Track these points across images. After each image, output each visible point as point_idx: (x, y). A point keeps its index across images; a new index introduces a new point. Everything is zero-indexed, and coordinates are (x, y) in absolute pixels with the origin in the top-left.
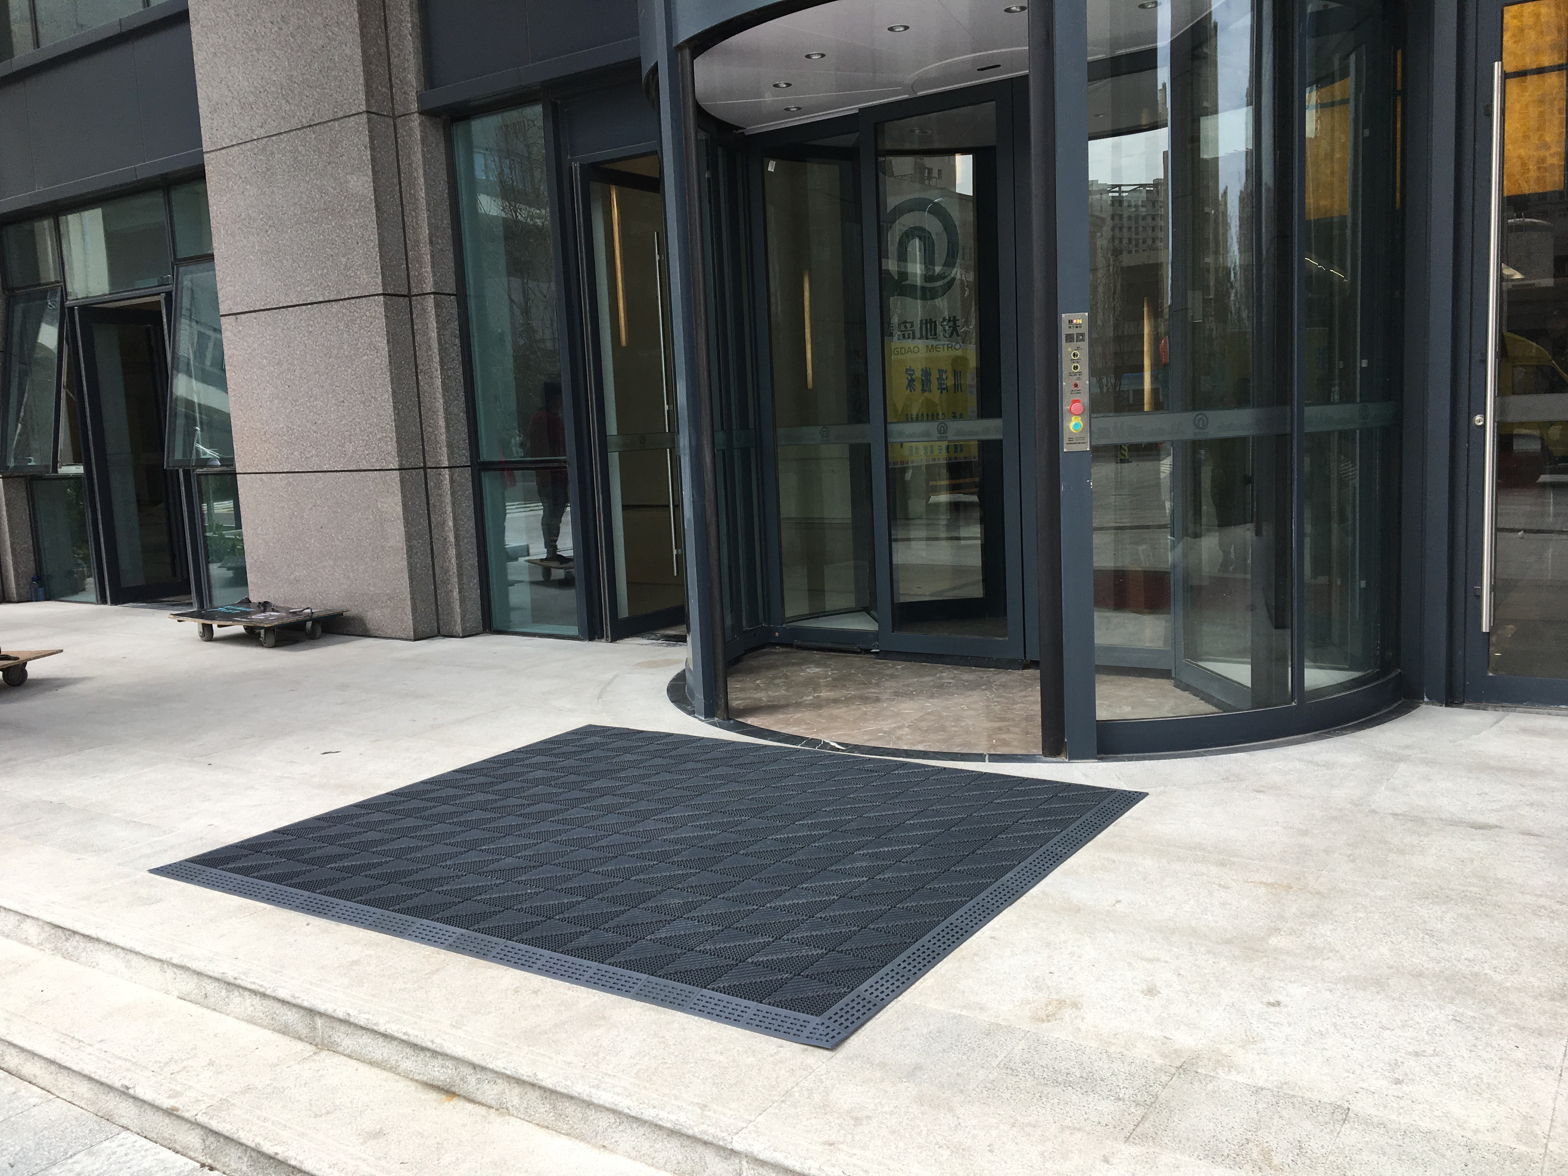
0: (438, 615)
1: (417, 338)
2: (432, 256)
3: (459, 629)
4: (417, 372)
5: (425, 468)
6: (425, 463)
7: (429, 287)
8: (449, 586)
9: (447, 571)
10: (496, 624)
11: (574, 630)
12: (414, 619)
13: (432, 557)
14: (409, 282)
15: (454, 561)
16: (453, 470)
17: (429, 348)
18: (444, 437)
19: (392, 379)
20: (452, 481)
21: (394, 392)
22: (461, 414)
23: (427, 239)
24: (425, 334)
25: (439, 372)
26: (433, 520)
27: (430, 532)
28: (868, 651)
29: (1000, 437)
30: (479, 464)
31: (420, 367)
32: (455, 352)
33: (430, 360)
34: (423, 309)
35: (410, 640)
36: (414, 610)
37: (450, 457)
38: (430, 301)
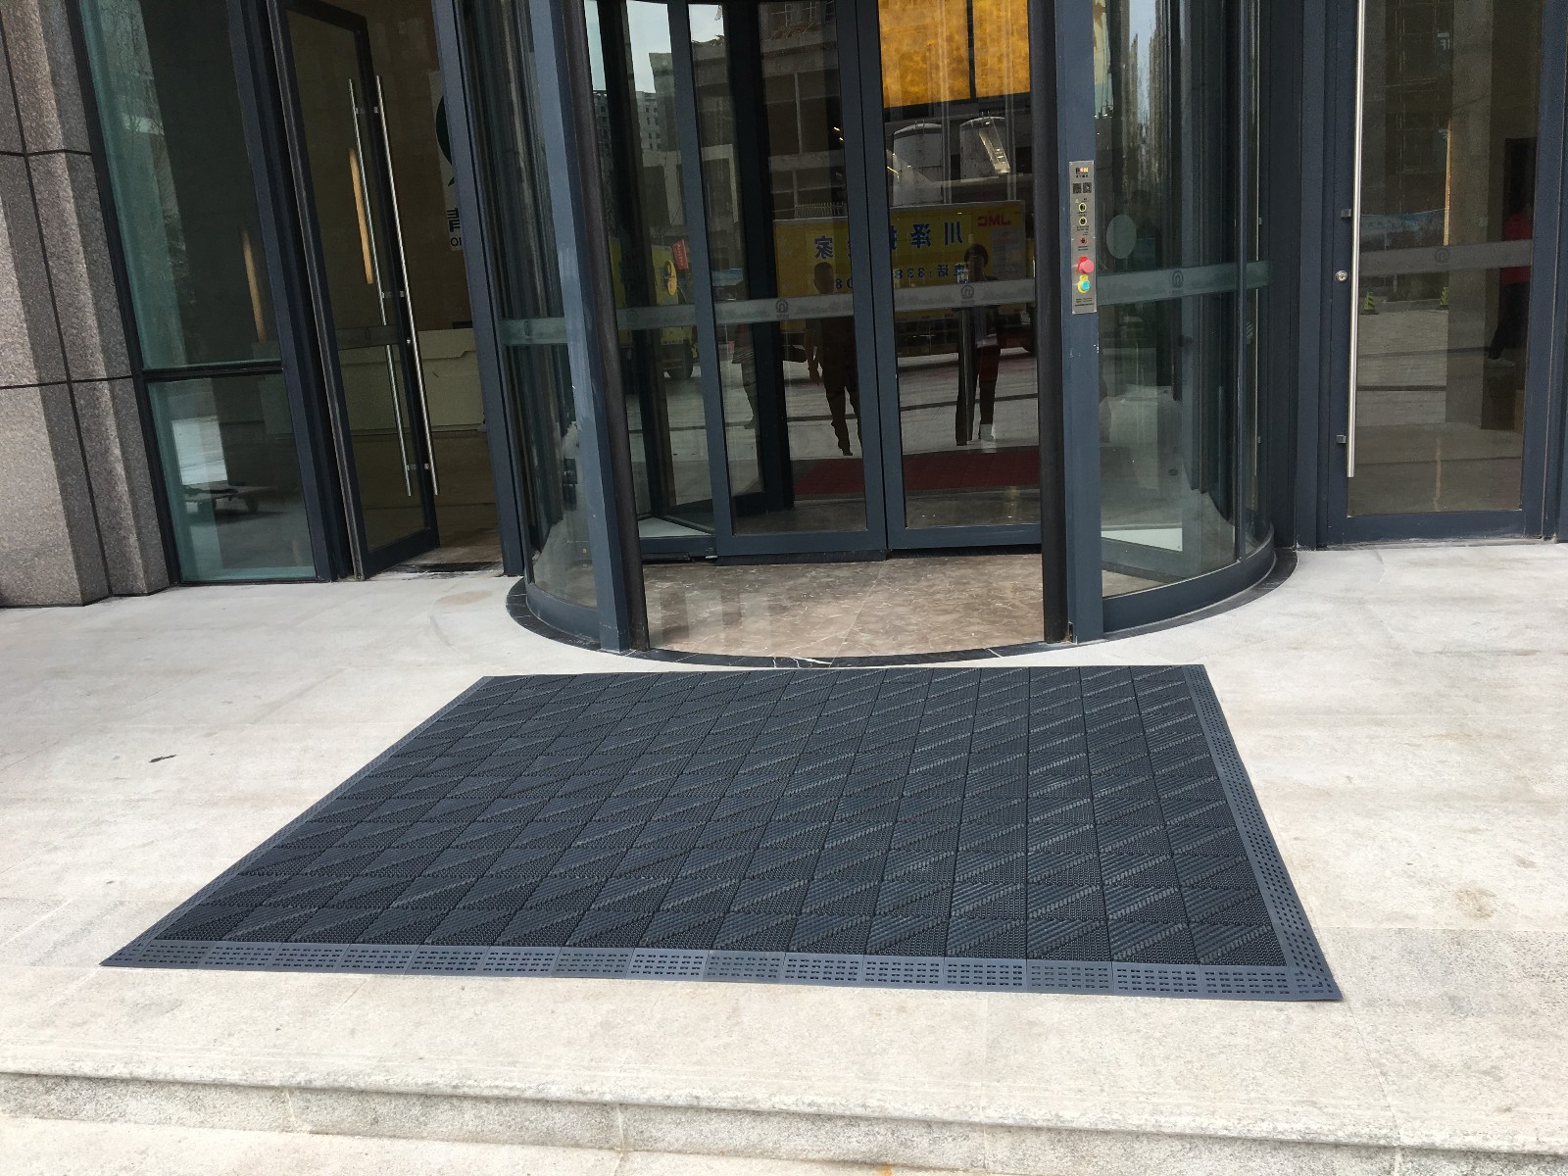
0: (106, 570)
1: (42, 211)
2: (58, 102)
3: (141, 584)
4: (45, 256)
5: (69, 382)
6: (68, 375)
7: (56, 140)
8: (122, 532)
9: (117, 512)
10: (186, 573)
11: (310, 571)
12: (80, 578)
13: (92, 497)
14: (22, 136)
15: (126, 498)
16: (113, 382)
17: (64, 223)
18: (97, 340)
19: (16, 266)
20: (113, 397)
21: (20, 284)
22: (114, 310)
23: (48, 79)
24: (55, 203)
25: (82, 255)
26: (87, 448)
27: (86, 465)
28: (702, 559)
29: (851, 313)
30: (144, 373)
31: (50, 250)
32: (98, 229)
33: (66, 238)
34: (50, 172)
35: (77, 605)
36: (78, 567)
37: (108, 365)
38: (60, 162)
